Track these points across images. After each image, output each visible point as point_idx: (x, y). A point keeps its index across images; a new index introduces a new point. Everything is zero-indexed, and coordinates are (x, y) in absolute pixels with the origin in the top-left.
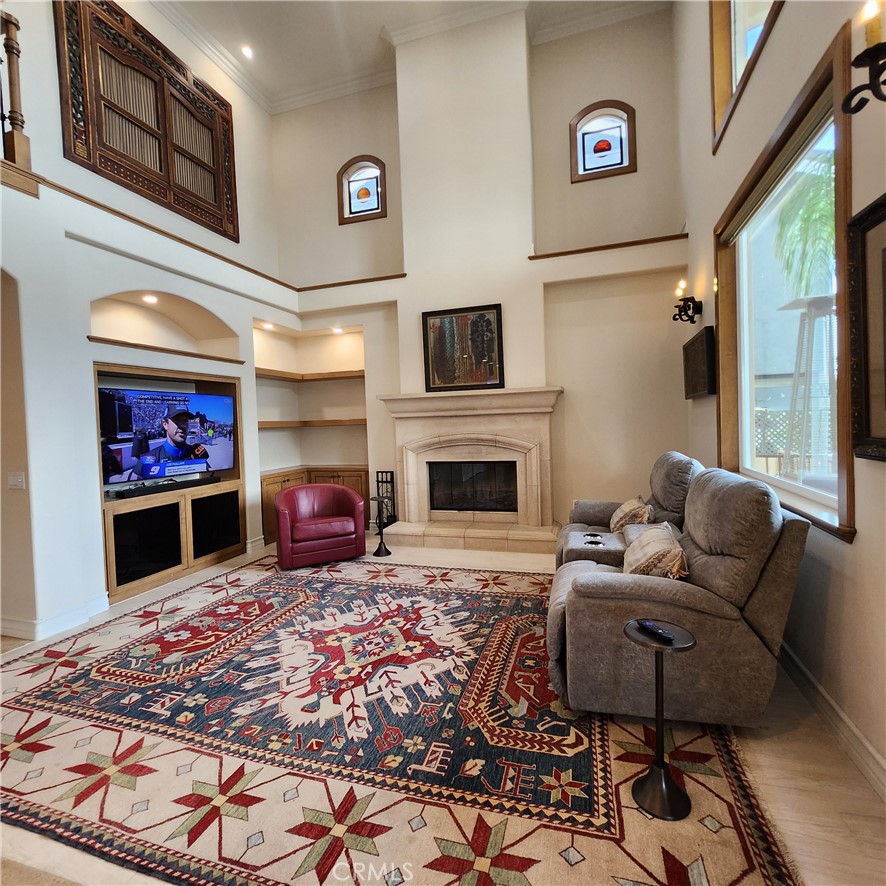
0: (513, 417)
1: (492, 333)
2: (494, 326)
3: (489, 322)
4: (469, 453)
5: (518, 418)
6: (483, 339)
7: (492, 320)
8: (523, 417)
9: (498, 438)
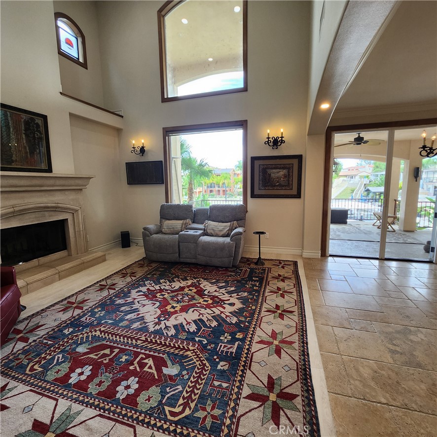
0: (64, 192)
1: (41, 133)
2: (42, 129)
3: (38, 125)
4: (36, 217)
5: (67, 193)
6: (34, 136)
7: (41, 124)
8: (69, 192)
9: (59, 205)
